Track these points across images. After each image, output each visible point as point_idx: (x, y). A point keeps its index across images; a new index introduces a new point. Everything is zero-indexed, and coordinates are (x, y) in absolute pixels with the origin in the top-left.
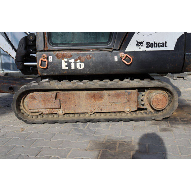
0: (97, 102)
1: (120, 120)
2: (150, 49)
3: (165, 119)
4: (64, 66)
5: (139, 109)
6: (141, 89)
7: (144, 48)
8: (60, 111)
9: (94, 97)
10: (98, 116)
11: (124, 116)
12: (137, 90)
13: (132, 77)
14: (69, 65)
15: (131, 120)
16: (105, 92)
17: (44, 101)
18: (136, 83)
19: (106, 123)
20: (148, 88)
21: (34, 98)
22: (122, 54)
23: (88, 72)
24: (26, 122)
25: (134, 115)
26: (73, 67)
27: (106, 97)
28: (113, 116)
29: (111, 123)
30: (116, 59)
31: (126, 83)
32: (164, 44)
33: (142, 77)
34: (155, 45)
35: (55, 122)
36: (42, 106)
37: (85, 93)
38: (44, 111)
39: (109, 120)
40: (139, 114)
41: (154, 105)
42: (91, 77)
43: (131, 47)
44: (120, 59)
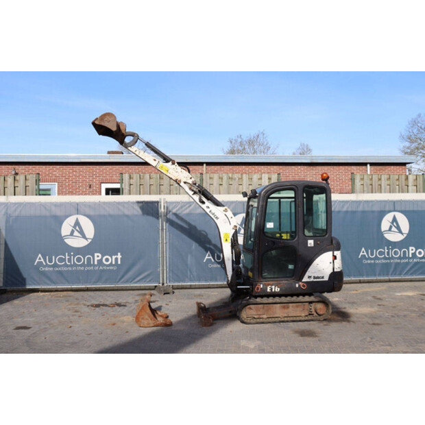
0: (286, 311)
1: (300, 321)
2: (315, 280)
3: (325, 320)
4: (269, 290)
5: (310, 314)
6: (310, 303)
7: (312, 280)
8: (265, 316)
9: (284, 307)
10: (286, 319)
11: (301, 318)
12: (308, 304)
13: (304, 295)
14: (271, 289)
15: (306, 321)
16: (290, 305)
17: (256, 310)
18: (307, 298)
20: (314, 302)
21: (250, 308)
22: (300, 283)
23: (282, 293)
24: (243, 323)
25: (307, 318)
26: (273, 290)
27: (291, 308)
28: (295, 319)
30: (297, 286)
31: (301, 298)
32: (323, 277)
33: (310, 295)
34: (318, 278)
35: (263, 323)
36: (255, 313)
37: (279, 305)
38: (255, 317)
39: (293, 321)
40: (310, 318)
41: (318, 311)
43: (305, 279)
44: (299, 286)
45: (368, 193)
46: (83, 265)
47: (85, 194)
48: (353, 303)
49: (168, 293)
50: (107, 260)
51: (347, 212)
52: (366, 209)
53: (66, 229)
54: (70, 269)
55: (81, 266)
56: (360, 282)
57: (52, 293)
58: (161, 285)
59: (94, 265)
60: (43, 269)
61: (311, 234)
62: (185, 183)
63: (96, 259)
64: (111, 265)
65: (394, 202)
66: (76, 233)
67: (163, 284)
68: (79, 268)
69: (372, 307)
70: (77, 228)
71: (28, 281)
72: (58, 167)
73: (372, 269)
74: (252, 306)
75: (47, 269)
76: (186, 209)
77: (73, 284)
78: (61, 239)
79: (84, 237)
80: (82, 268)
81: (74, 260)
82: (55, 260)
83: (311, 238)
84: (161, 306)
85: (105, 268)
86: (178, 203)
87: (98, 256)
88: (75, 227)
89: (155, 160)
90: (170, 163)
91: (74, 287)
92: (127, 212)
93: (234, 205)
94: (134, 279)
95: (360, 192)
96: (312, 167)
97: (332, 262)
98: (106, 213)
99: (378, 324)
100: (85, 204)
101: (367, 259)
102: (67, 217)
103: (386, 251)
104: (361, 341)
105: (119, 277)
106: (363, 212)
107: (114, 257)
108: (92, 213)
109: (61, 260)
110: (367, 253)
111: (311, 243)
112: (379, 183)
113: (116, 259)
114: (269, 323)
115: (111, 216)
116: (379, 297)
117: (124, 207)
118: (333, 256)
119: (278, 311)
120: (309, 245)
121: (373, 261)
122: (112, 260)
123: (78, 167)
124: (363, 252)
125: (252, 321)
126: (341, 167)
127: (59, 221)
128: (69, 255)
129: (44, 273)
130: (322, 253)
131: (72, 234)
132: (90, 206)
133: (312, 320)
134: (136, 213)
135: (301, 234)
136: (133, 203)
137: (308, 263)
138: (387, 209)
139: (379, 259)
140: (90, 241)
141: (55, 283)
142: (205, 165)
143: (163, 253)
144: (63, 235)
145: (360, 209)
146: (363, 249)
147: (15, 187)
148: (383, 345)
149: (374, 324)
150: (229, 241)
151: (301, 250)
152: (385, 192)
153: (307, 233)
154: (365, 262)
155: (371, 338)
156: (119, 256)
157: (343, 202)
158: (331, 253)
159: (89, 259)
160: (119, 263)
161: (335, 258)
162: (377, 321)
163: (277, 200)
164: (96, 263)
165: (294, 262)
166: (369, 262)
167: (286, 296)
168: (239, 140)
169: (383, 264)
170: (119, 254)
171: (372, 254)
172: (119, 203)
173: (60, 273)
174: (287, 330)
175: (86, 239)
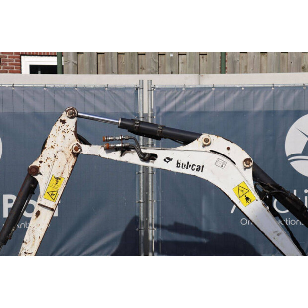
50: (30, 208)
59: (2, 219)
63: (6, 206)
76: (195, 103)
86: (179, 90)
87: (10, 201)
93: (296, 93)
98: (27, 111)
117: (65, 97)
160: (56, 214)
164: (6, 215)
172: (55, 90)
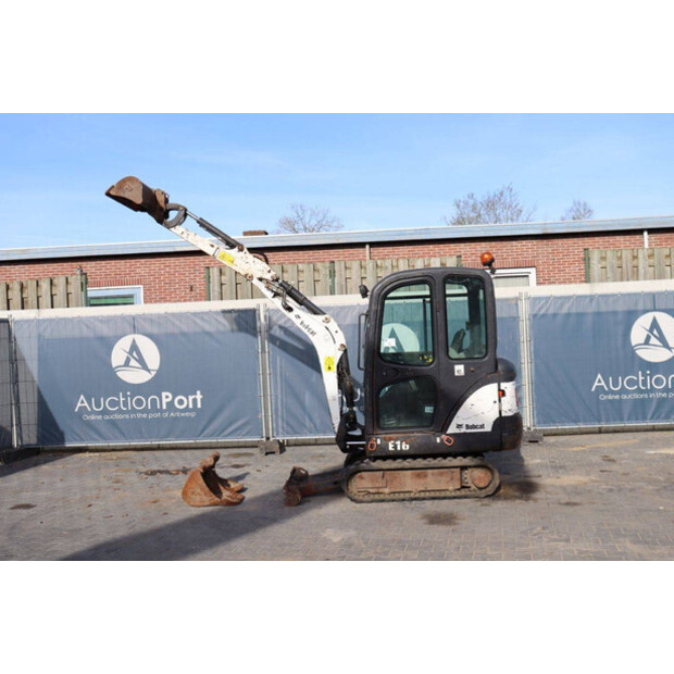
0: (422, 481)
1: (444, 498)
2: (469, 431)
3: (487, 496)
4: (391, 447)
5: (463, 487)
6: (463, 468)
7: (463, 430)
8: (387, 490)
9: (418, 476)
10: (422, 495)
11: (448, 494)
12: (458, 470)
14: (395, 447)
15: (455, 498)
16: (430, 471)
17: (372, 480)
18: (460, 461)
19: (431, 502)
20: (470, 467)
21: (362, 478)
22: (443, 436)
23: (412, 452)
24: (352, 500)
25: (458, 493)
26: (399, 448)
27: (430, 476)
28: (437, 494)
29: (436, 502)
30: (438, 440)
31: (449, 461)
32: (482, 426)
33: (465, 454)
34: (474, 427)
35: (383, 501)
36: (370, 485)
37: (409, 472)
38: (371, 491)
39: (434, 498)
40: (463, 492)
41: (476, 482)
42: (414, 457)
43: (452, 429)
44: (442, 440)
45: (615, 281)
46: (145, 410)
47: (185, 301)
48: (561, 467)
49: (273, 453)
50: (181, 402)
51: (568, 315)
52: (604, 309)
53: (118, 356)
54: (127, 416)
55: (142, 412)
56: (600, 431)
57: (103, 454)
58: (264, 439)
59: (161, 410)
60: (88, 418)
61: (462, 355)
62: (261, 279)
63: (165, 401)
64: (187, 409)
65: (653, 296)
66: (133, 363)
67: (268, 438)
68: (139, 415)
69: (588, 474)
70: (134, 354)
71: (67, 436)
72: (143, 260)
73: (616, 409)
74: (364, 474)
75: (93, 417)
77: (132, 439)
78: (111, 372)
79: (145, 367)
80: (145, 416)
81: (132, 403)
82: (105, 403)
83: (459, 361)
84: (247, 474)
85: (178, 414)
87: (167, 397)
88: (130, 353)
89: (212, 246)
90: (236, 249)
91: (134, 443)
92: (207, 328)
94: (223, 430)
95: (602, 281)
96: (545, 242)
97: (497, 400)
98: (176, 331)
99: (575, 504)
100: (144, 317)
101: (606, 393)
102: (118, 338)
103: (641, 378)
104: (523, 532)
105: (200, 428)
106: (598, 314)
107: (191, 398)
108: (155, 330)
109: (113, 403)
110: (607, 383)
111: (459, 369)
112: (635, 262)
113: (195, 401)
114: (393, 501)
115: (184, 334)
116: (612, 457)
117: (203, 319)
118: (499, 390)
119: (409, 482)
120: (456, 374)
121: (617, 397)
122: (188, 402)
123: (172, 259)
124: (599, 381)
125: (366, 498)
126: (597, 239)
127: (108, 344)
128: (125, 396)
129: (89, 424)
130: (480, 387)
131: (127, 364)
132: (151, 320)
133: (465, 497)
134: (221, 328)
135: (442, 354)
136: (217, 313)
137: (455, 404)
138: (640, 307)
139: (627, 392)
140: (154, 373)
141: (105, 439)
142: (367, 246)
143: (265, 389)
144: (114, 366)
145: (592, 309)
146: (599, 376)
147: (52, 296)
148: (555, 540)
149: (568, 504)
150: (334, 368)
151: (444, 383)
152: (645, 279)
153: (453, 353)
154: (603, 397)
155: (544, 528)
156: (199, 396)
157: (561, 298)
158: (496, 385)
159: (154, 401)
160: (199, 406)
161: (502, 393)
162: (576, 499)
163: (421, 300)
164: (164, 407)
165: (434, 402)
166: (610, 397)
167: (424, 457)
168: (471, 202)
169: (635, 400)
170: (198, 392)
171: (615, 385)
172: (195, 314)
173: (113, 423)
174: (411, 514)
175: (149, 371)
